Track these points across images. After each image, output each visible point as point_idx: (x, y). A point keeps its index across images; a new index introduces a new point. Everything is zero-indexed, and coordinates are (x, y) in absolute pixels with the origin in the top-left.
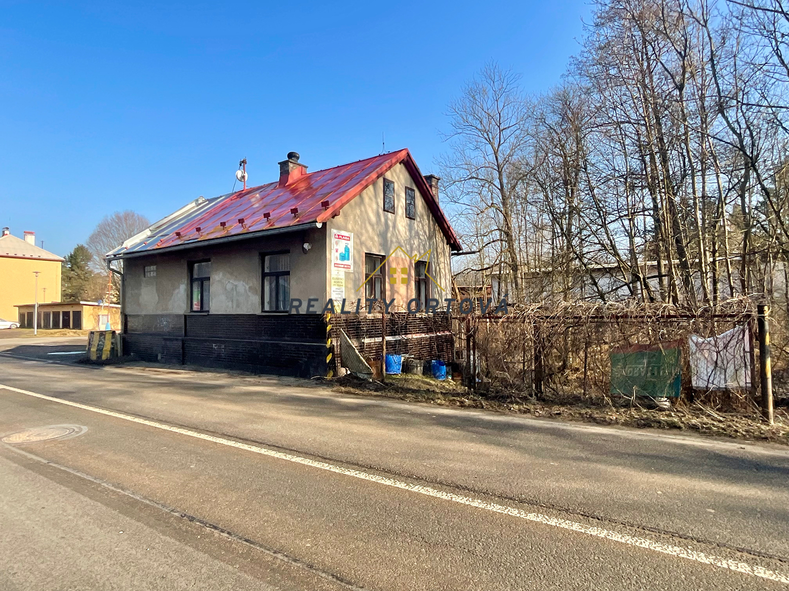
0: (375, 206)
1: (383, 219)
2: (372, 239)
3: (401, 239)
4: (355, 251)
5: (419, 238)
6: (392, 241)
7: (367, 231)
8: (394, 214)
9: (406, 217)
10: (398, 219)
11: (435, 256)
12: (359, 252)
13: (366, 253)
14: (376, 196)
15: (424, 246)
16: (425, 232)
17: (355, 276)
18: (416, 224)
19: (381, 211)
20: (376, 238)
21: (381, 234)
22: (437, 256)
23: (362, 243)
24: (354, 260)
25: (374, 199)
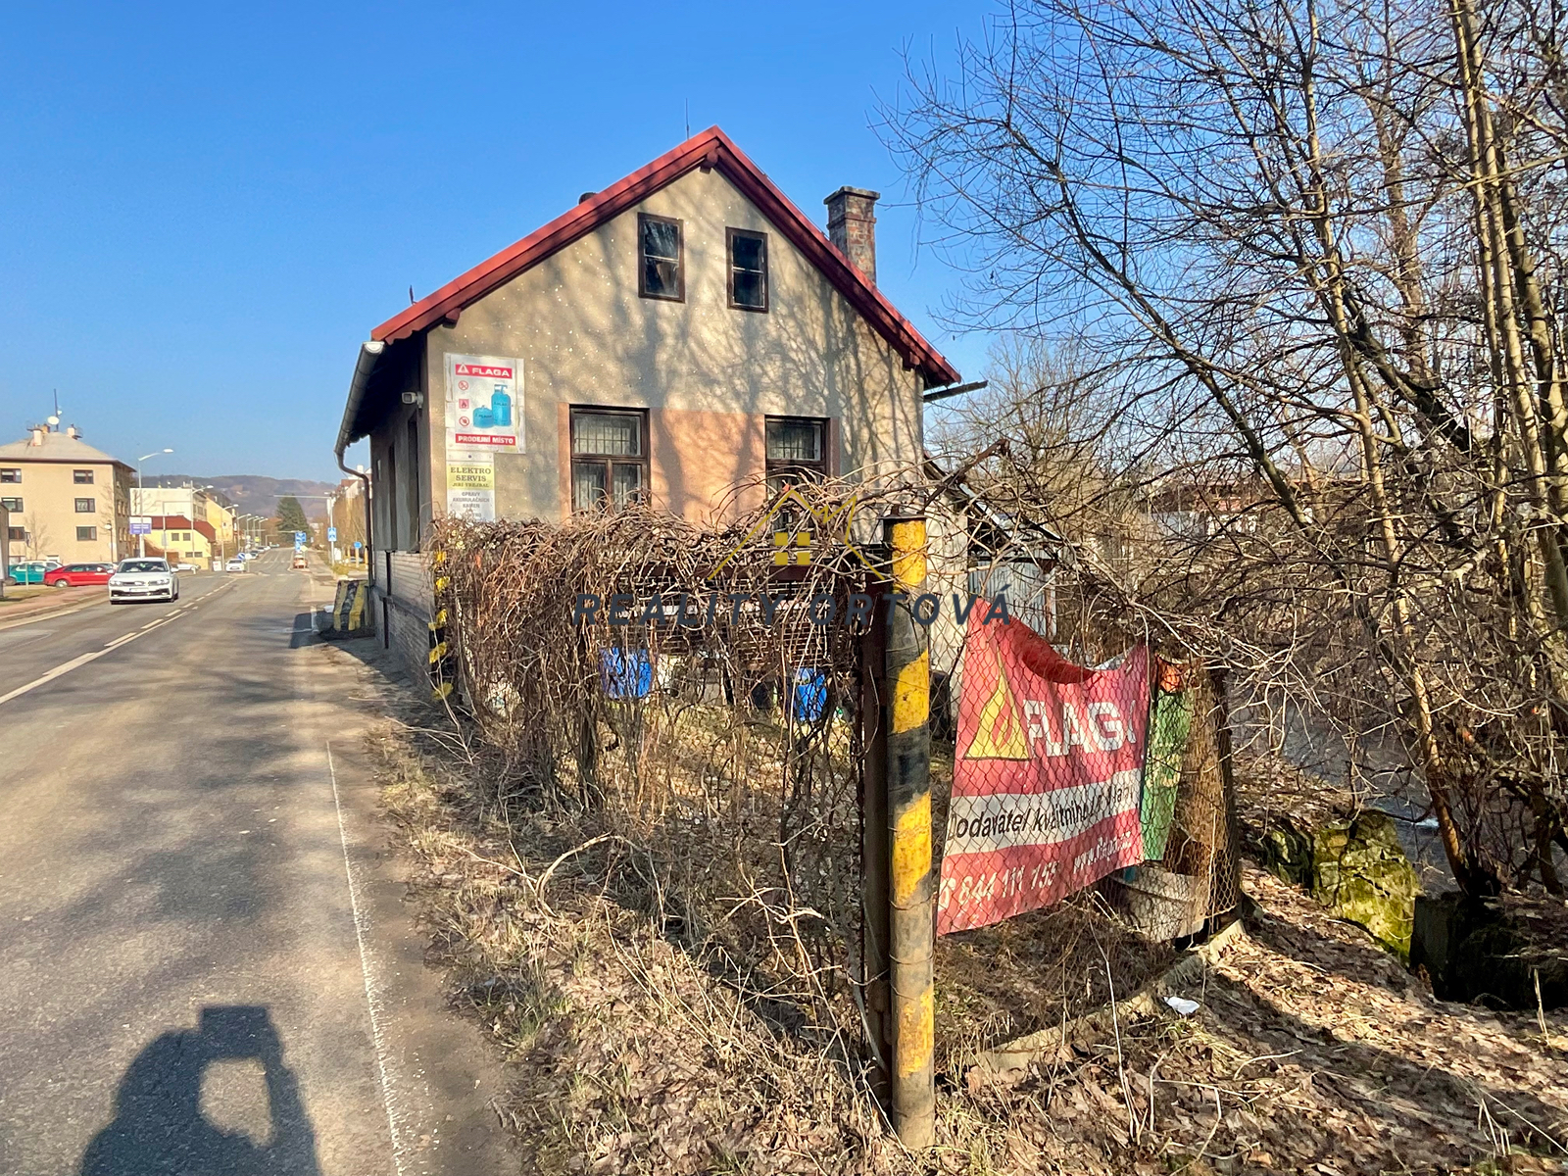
0: (605, 287)
1: (637, 319)
2: (597, 371)
3: (711, 364)
4: (533, 405)
5: (786, 358)
6: (673, 373)
7: (577, 352)
8: (681, 300)
9: (730, 306)
10: (699, 313)
11: (855, 400)
12: (546, 404)
13: (572, 406)
14: (609, 263)
15: (806, 379)
16: (811, 343)
17: (533, 463)
18: (771, 324)
19: (630, 299)
20: (612, 367)
21: (630, 358)
22: (863, 400)
23: (557, 383)
24: (528, 422)
25: (603, 273)
